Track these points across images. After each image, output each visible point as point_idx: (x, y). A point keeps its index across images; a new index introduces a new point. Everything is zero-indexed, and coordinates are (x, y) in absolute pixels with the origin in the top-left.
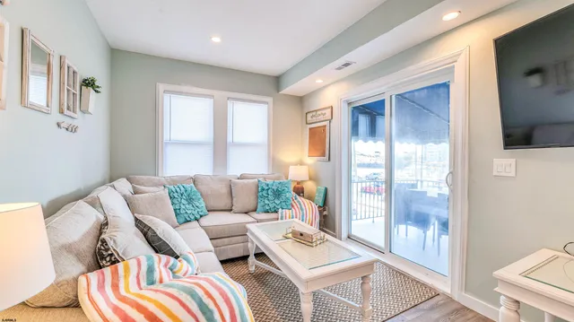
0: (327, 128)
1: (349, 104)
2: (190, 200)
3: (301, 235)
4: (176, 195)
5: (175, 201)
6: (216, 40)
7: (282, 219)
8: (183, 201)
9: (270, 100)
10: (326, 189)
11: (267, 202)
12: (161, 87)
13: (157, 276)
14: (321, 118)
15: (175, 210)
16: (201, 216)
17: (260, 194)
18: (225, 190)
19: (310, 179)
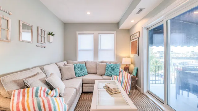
0: (138, 41)
1: (147, 29)
2: (81, 69)
3: (109, 88)
4: (76, 67)
5: (76, 69)
6: (88, 13)
7: (112, 79)
8: (79, 69)
9: (115, 32)
10: (137, 69)
11: (108, 72)
12: (77, 33)
13: (39, 94)
14: (136, 37)
15: (75, 72)
16: (85, 75)
17: (106, 69)
18: (95, 67)
19: (132, 64)
